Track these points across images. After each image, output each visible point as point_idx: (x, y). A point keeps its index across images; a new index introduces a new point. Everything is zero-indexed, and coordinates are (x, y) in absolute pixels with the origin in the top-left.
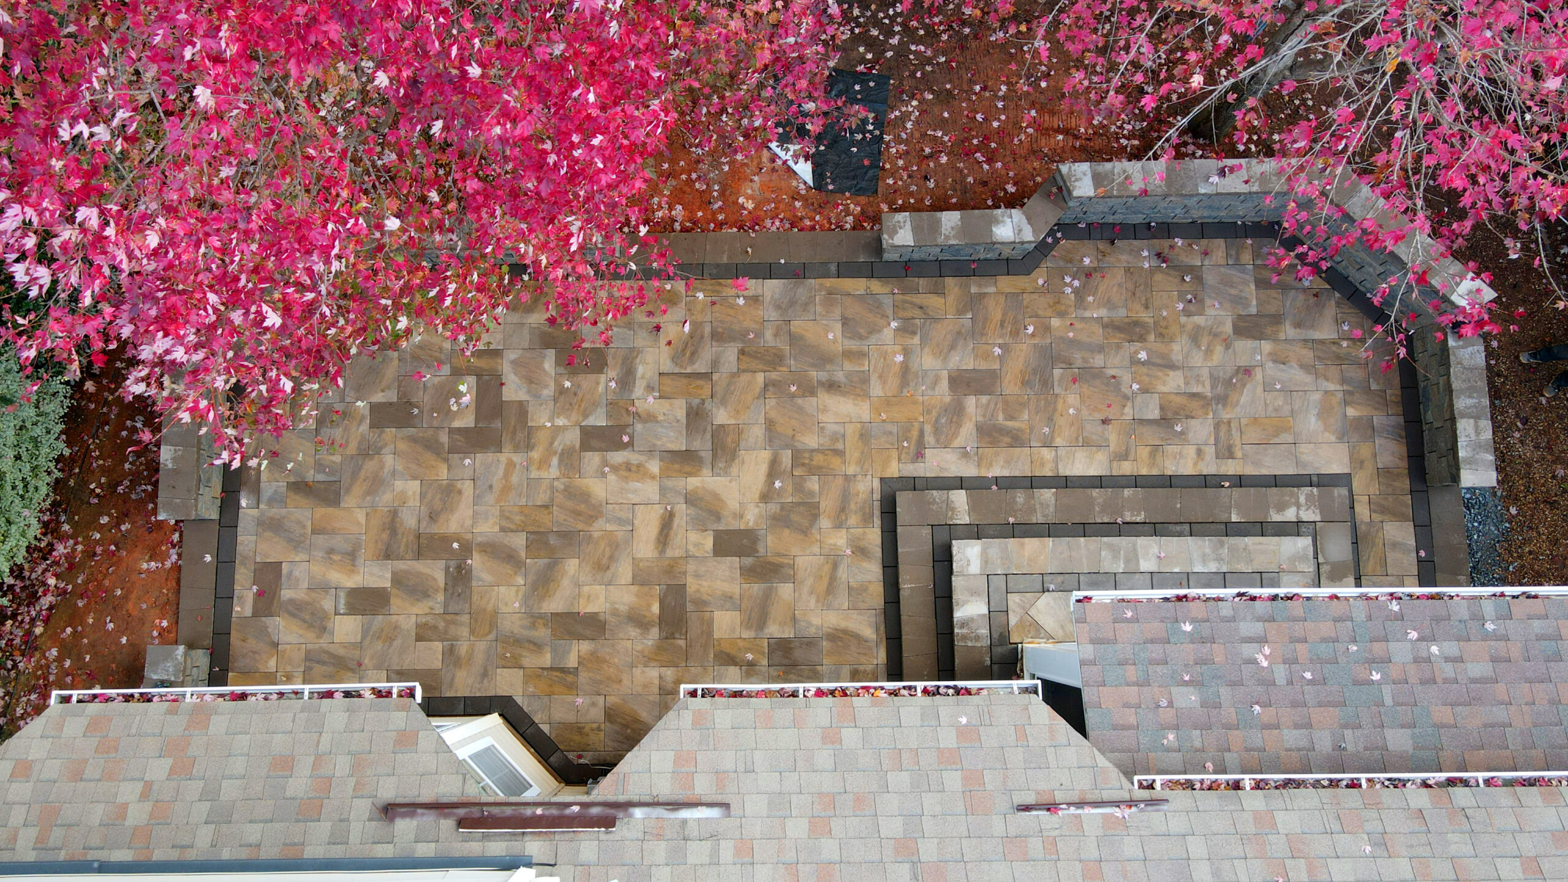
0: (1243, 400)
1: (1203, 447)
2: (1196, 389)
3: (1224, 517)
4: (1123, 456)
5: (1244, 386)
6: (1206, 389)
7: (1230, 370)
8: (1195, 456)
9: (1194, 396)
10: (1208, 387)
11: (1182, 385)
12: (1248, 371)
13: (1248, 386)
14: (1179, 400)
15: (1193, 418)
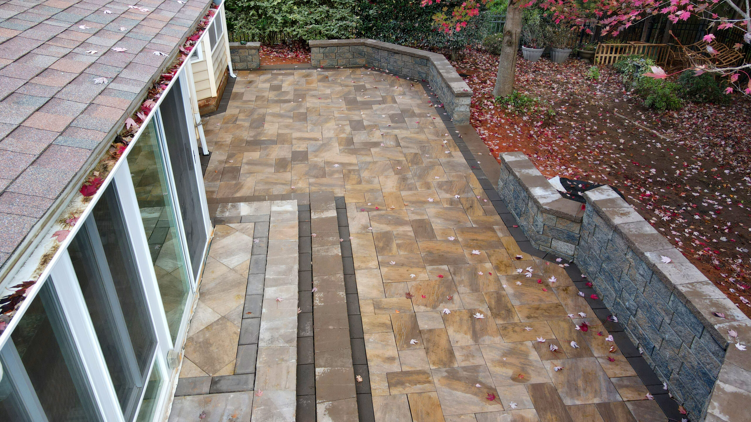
0: (459, 393)
1: (397, 361)
2: (458, 354)
3: (320, 361)
4: (377, 306)
5: (475, 394)
6: (460, 362)
7: (490, 382)
8: (386, 356)
9: (451, 353)
10: (463, 364)
11: (459, 344)
12: (492, 397)
13: (475, 399)
14: (443, 342)
15: (427, 353)
